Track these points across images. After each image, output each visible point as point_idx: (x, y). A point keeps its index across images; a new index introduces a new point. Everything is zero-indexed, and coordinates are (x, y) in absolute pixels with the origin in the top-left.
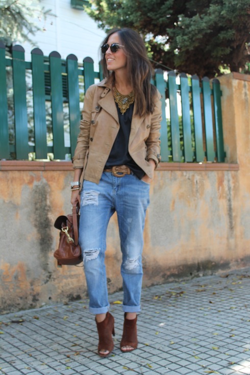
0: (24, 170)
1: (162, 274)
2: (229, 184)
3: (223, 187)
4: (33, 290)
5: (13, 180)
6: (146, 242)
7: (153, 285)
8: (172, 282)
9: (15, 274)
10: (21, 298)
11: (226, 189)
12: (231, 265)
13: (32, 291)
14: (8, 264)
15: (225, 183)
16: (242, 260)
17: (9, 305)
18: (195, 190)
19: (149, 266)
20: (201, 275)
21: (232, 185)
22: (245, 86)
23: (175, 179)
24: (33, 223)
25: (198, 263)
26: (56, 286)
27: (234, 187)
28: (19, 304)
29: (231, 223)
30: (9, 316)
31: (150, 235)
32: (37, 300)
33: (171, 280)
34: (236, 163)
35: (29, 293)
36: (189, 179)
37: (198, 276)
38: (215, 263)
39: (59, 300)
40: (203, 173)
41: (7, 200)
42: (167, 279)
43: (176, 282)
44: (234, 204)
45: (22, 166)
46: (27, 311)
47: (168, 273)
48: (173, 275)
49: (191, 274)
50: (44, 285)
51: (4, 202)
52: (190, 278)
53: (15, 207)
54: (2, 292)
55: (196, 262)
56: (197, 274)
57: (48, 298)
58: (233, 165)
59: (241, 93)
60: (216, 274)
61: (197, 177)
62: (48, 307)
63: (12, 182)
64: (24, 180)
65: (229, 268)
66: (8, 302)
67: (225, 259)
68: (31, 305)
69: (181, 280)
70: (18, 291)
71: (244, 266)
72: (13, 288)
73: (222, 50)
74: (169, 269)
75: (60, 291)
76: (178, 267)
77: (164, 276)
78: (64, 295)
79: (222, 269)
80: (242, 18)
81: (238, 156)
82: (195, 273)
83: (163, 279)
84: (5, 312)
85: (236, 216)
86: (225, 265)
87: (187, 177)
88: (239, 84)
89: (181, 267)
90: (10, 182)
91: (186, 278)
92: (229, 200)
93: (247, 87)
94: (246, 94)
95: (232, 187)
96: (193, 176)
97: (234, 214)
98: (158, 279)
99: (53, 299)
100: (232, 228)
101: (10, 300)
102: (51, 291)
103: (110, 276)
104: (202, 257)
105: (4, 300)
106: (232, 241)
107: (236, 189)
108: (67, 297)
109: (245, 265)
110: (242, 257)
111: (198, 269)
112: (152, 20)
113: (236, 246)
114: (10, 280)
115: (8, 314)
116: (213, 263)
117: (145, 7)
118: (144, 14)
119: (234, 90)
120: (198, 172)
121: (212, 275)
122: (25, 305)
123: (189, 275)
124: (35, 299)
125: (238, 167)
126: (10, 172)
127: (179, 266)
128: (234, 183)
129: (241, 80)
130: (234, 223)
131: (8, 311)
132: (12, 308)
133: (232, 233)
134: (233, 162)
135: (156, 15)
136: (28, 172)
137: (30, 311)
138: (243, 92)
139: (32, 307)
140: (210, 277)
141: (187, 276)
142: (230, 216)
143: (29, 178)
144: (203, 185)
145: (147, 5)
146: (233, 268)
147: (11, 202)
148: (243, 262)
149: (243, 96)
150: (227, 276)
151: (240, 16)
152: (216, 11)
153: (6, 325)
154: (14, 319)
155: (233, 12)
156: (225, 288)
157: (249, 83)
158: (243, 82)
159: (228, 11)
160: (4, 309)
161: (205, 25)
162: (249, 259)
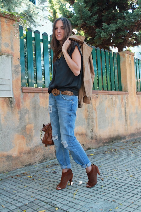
1: (102, 142)
2: (125, 101)
3: (123, 102)
6: (96, 127)
7: (99, 147)
8: (106, 146)
10: (51, 154)
11: (124, 103)
12: (126, 137)
15: (124, 100)
16: (130, 135)
17: (46, 158)
18: (113, 103)
19: (98, 138)
21: (126, 101)
22: (130, 57)
23: (107, 98)
27: (127, 102)
28: (50, 157)
29: (126, 118)
30: (47, 162)
31: (98, 124)
33: (105, 144)
34: (127, 91)
37: (115, 143)
42: (104, 144)
43: (107, 145)
44: (127, 110)
46: (53, 160)
47: (105, 142)
48: (106, 142)
49: (113, 142)
51: (44, 108)
52: (112, 144)
54: (43, 151)
55: (114, 136)
56: (114, 142)
58: (127, 93)
59: (128, 60)
61: (114, 98)
63: (46, 98)
65: (126, 139)
66: (46, 156)
67: (124, 135)
68: (55, 157)
69: (109, 144)
70: (50, 150)
72: (48, 149)
73: (120, 40)
74: (105, 139)
76: (108, 139)
79: (123, 140)
81: (128, 88)
82: (114, 141)
84: (45, 161)
85: (128, 116)
86: (124, 138)
87: (111, 98)
88: (128, 56)
89: (109, 139)
91: (111, 144)
92: (125, 108)
93: (131, 58)
95: (126, 102)
96: (113, 97)
97: (127, 115)
98: (101, 144)
100: (126, 121)
101: (47, 155)
103: (84, 143)
104: (116, 134)
106: (126, 127)
107: (128, 103)
109: (131, 137)
110: (130, 134)
111: (115, 140)
112: (86, 24)
113: (128, 129)
115: (46, 162)
116: (120, 137)
117: (84, 18)
118: (84, 21)
119: (126, 58)
120: (115, 95)
121: (120, 142)
123: (112, 142)
125: (128, 94)
126: (46, 93)
128: (127, 100)
129: (128, 54)
131: (46, 161)
132: (48, 159)
133: (126, 123)
134: (126, 91)
135: (89, 22)
138: (129, 60)
140: (119, 143)
142: (126, 115)
144: (116, 101)
146: (127, 139)
147: (46, 108)
149: (129, 61)
150: (127, 142)
151: (131, 26)
152: (121, 23)
153: (51, 166)
154: (52, 164)
155: (129, 23)
156: (131, 147)
157: (132, 56)
158: (129, 55)
159: (127, 23)
160: (44, 159)
161: (115, 28)
162: (132, 135)
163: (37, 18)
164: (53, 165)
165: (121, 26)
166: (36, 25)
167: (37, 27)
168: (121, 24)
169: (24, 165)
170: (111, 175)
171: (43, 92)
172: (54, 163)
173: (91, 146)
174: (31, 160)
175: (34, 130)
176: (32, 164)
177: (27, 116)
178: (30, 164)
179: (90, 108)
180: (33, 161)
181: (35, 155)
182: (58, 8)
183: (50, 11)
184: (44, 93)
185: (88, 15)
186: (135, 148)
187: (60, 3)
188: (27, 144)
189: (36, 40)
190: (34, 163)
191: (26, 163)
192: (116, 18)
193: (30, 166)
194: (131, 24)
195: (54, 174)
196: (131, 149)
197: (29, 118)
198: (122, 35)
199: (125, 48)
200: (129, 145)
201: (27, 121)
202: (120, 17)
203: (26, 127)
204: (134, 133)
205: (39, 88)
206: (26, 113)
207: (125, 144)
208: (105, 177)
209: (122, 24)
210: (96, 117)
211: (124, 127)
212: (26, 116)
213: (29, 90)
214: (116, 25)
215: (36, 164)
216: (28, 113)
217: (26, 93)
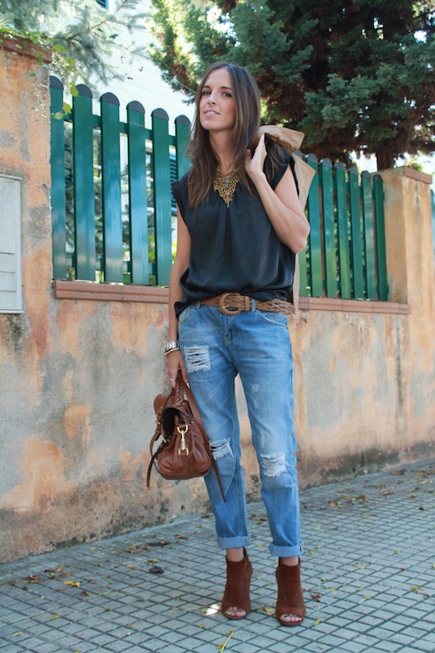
0: (151, 302)
1: (319, 469)
2: (398, 335)
3: (391, 338)
4: (160, 494)
5: (137, 316)
6: (300, 419)
7: (309, 487)
8: (331, 482)
9: (137, 469)
10: (146, 507)
11: (395, 342)
12: (400, 455)
13: (159, 497)
14: (130, 453)
15: (394, 332)
16: (412, 449)
17: (130, 519)
18: (359, 341)
19: (305, 457)
20: (366, 471)
21: (402, 336)
22: (416, 188)
23: (336, 324)
24: (162, 387)
26: (191, 488)
27: (404, 338)
28: (142, 517)
29: (400, 392)
30: (131, 535)
31: (306, 410)
32: (166, 511)
33: (330, 479)
34: (406, 303)
35: (156, 499)
36: (352, 325)
37: (362, 473)
39: (194, 510)
40: (369, 316)
41: (129, 349)
42: (326, 477)
43: (337, 482)
44: (404, 364)
45: (150, 295)
46: (154, 528)
47: (327, 469)
48: (333, 472)
49: (354, 470)
50: (175, 486)
51: (125, 352)
52: (352, 476)
53: (139, 361)
54: (121, 498)
55: (360, 451)
56: (360, 470)
57: (180, 508)
58: (404, 306)
59: (412, 199)
60: (384, 470)
61: (362, 323)
62: (181, 522)
63: (135, 320)
64: (151, 318)
65: (398, 461)
66: (129, 514)
67: (393, 447)
68: (159, 518)
69: (342, 478)
70: (142, 495)
71: (415, 459)
72: (135, 492)
73: (385, 132)
74: (328, 461)
75: (195, 496)
76: (338, 459)
77: (322, 472)
78: (200, 503)
79: (390, 464)
80: (426, 87)
81: (409, 292)
82: (359, 468)
83: (321, 477)
84: (125, 530)
85: (406, 383)
86: (393, 457)
87: (350, 322)
88: (410, 184)
89: (342, 459)
90: (132, 320)
91: (348, 476)
92: (398, 359)
93: (419, 190)
94: (418, 201)
95: (402, 340)
96: (357, 320)
97: (403, 380)
98: (316, 478)
99: (187, 509)
100: (401, 401)
101: (132, 511)
102: (184, 495)
104: (366, 443)
105: (123, 511)
106: (401, 420)
107: (406, 341)
108: (205, 505)
109: (415, 456)
110: (412, 445)
111: (362, 464)
112: (274, 75)
113: (406, 428)
114: (131, 479)
115: (128, 532)
116: (380, 454)
117: (267, 55)
118: (266, 66)
119: (404, 192)
120: (363, 314)
121: (378, 471)
122: (150, 518)
123: (351, 471)
124: (164, 510)
125: (409, 310)
126: (133, 304)
127: (340, 458)
128: (404, 332)
129: (412, 178)
130: (403, 393)
131: (129, 529)
132: (135, 524)
133: (401, 409)
134: (402, 300)
135: (284, 69)
136: (156, 305)
137: (158, 527)
138: (415, 196)
139: (160, 521)
140: (376, 474)
141: (350, 473)
142: (399, 382)
143: (157, 315)
144: (368, 334)
145: (270, 53)
146: (403, 462)
147: (133, 352)
148: (413, 453)
149: (415, 202)
150: (402, 473)
151: (424, 84)
152: (389, 74)
153: (145, 549)
154: (148, 541)
155: (416, 77)
156: (417, 489)
157: (422, 184)
158: (414, 182)
159: (409, 75)
160: (123, 525)
161: (367, 92)
162: (420, 448)
163: (109, 54)
164: (150, 544)
165: (389, 85)
166: (108, 74)
167: (109, 82)
168: (389, 77)
169: (54, 541)
170: (347, 584)
171: (125, 299)
172: (155, 537)
174: (79, 527)
175: (90, 424)
176: (81, 540)
177: (70, 378)
178: (74, 541)
180: (85, 531)
181: (90, 510)
182: (182, 22)
183: (153, 29)
184: (128, 302)
185: (279, 47)
186: (431, 492)
187: (189, 6)
188: (65, 473)
189: (104, 126)
190: (88, 535)
191: (63, 535)
192: (372, 57)
193: (74, 547)
194: (421, 79)
195: (155, 577)
196: (414, 494)
197: (76, 385)
198: (393, 114)
199: (402, 157)
200: (410, 483)
201: (68, 395)
202: (385, 54)
203: (63, 413)
204: (426, 441)
205: (114, 284)
206: (65, 367)
207: (397, 479)
208: (327, 591)
209: (394, 77)
210: (301, 387)
211: (393, 420)
212: (65, 380)
213: (78, 291)
214: (372, 82)
215: (94, 539)
216: (72, 368)
217: (67, 301)
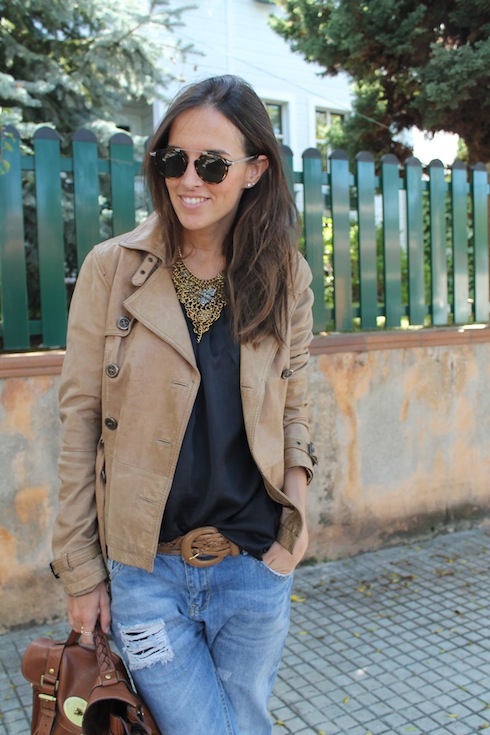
1: (378, 532)
6: (351, 478)
7: (361, 552)
8: (397, 545)
18: (447, 379)
19: (356, 520)
20: (451, 530)
23: (411, 363)
25: (447, 510)
31: (359, 466)
33: (394, 541)
36: (438, 361)
37: (445, 532)
38: (478, 507)
40: (466, 348)
42: (388, 540)
43: (404, 544)
47: (391, 530)
48: (399, 533)
49: (433, 529)
52: (430, 536)
55: (444, 508)
56: (443, 528)
60: (480, 526)
61: (454, 357)
69: (413, 540)
74: (393, 522)
76: (409, 519)
77: (382, 536)
82: (440, 526)
83: (381, 541)
87: (434, 358)
89: (415, 519)
91: (422, 537)
96: (446, 354)
98: (373, 542)
104: (454, 497)
111: (447, 521)
112: (381, 46)
116: (475, 509)
117: (371, 23)
118: (369, 36)
120: (456, 347)
121: (471, 528)
123: (429, 530)
127: (411, 517)
135: (391, 39)
140: (467, 533)
141: (425, 534)
144: (463, 370)
145: (374, 20)
161: (481, 62)
169: (8, 624)
173: (318, 552)
174: (38, 609)
175: (49, 506)
176: (41, 622)
177: (22, 459)
178: (33, 624)
179: (321, 409)
180: (46, 613)
181: (53, 592)
188: (20, 557)
190: (50, 618)
191: (19, 617)
193: (31, 630)
197: (29, 466)
201: (19, 478)
203: (14, 496)
206: (15, 449)
210: (354, 442)
212: (15, 462)
215: (57, 620)
216: (24, 449)
217: (15, 379)
